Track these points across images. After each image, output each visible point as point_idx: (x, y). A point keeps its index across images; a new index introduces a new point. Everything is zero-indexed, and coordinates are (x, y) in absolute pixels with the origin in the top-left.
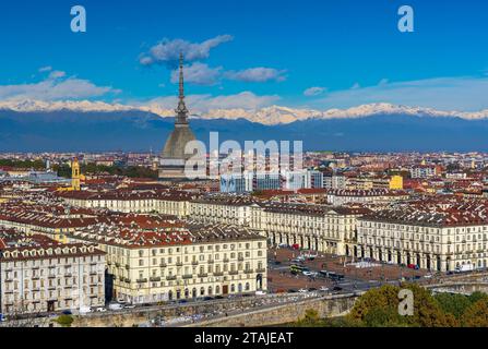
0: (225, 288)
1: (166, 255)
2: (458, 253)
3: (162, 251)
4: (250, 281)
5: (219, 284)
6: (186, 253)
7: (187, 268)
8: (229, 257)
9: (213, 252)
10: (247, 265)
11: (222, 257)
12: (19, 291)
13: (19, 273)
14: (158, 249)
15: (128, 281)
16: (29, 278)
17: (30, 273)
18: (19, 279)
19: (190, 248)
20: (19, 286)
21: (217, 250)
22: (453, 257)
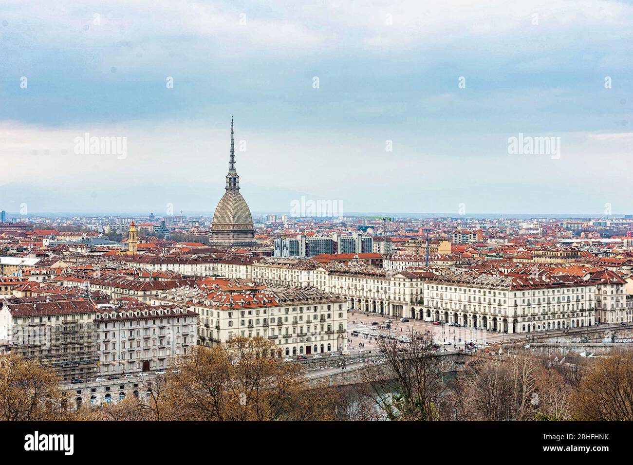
0: (309, 349)
2: (524, 316)
3: (250, 313)
4: (331, 342)
5: (302, 344)
6: (272, 314)
7: (273, 330)
8: (312, 318)
9: (298, 313)
10: (329, 327)
11: (305, 319)
12: (117, 351)
13: (117, 333)
14: (246, 311)
15: (218, 342)
16: (126, 339)
17: (127, 334)
18: (117, 340)
19: (276, 310)
20: (117, 346)
21: (301, 312)
22: (519, 319)
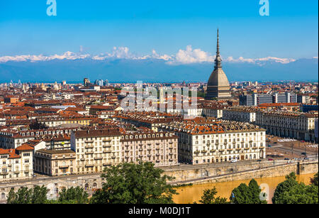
0: (243, 157)
1: (210, 139)
4: (256, 154)
5: (239, 155)
6: (221, 138)
7: (221, 147)
8: (244, 140)
10: (255, 145)
11: (240, 140)
12: (133, 156)
13: (133, 147)
14: (206, 136)
16: (138, 150)
17: (139, 147)
19: (223, 135)
21: (238, 137)
